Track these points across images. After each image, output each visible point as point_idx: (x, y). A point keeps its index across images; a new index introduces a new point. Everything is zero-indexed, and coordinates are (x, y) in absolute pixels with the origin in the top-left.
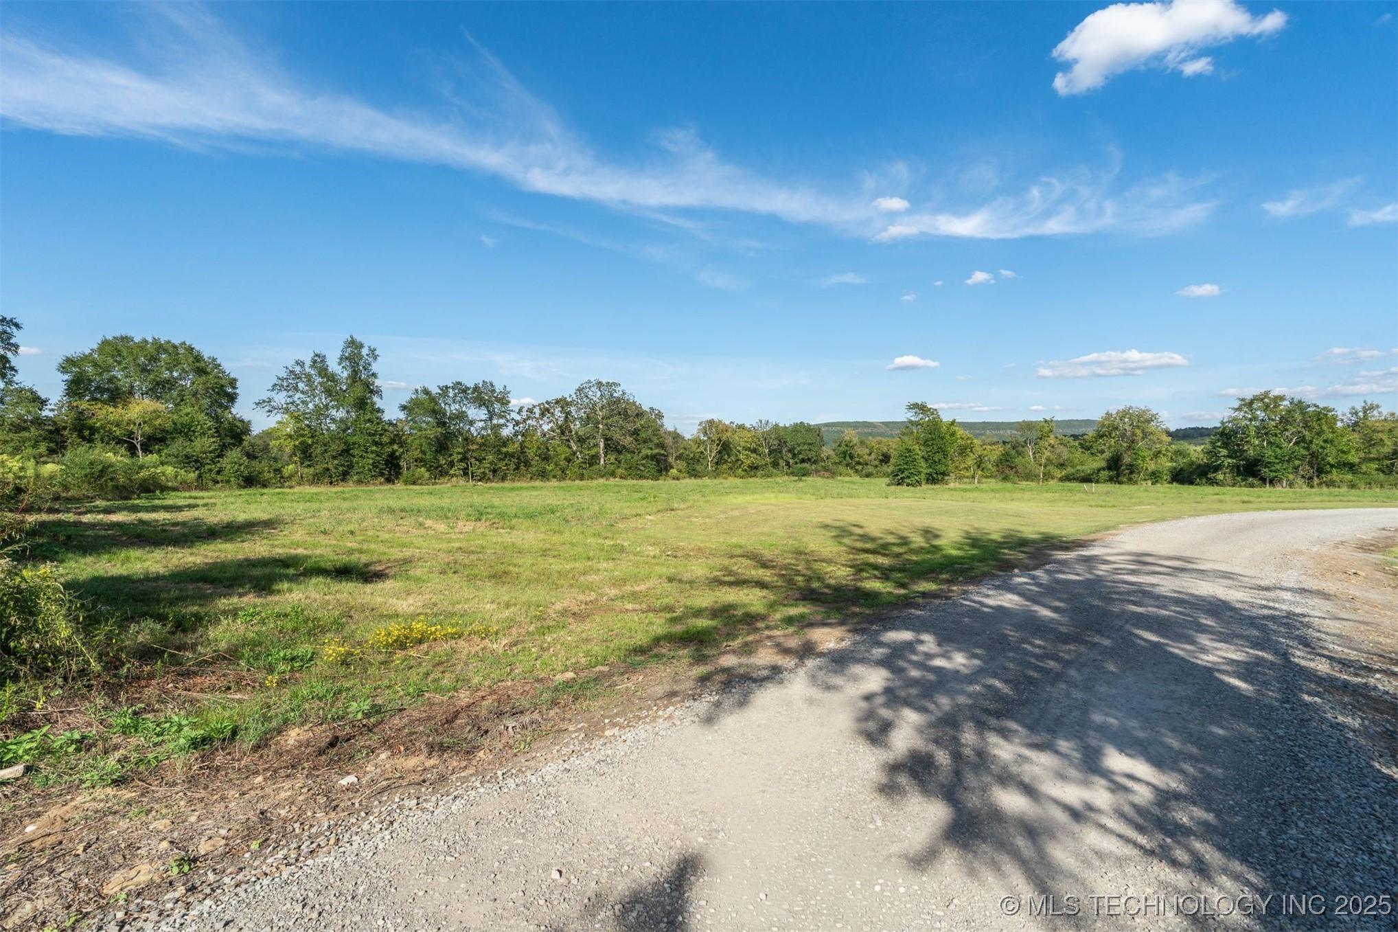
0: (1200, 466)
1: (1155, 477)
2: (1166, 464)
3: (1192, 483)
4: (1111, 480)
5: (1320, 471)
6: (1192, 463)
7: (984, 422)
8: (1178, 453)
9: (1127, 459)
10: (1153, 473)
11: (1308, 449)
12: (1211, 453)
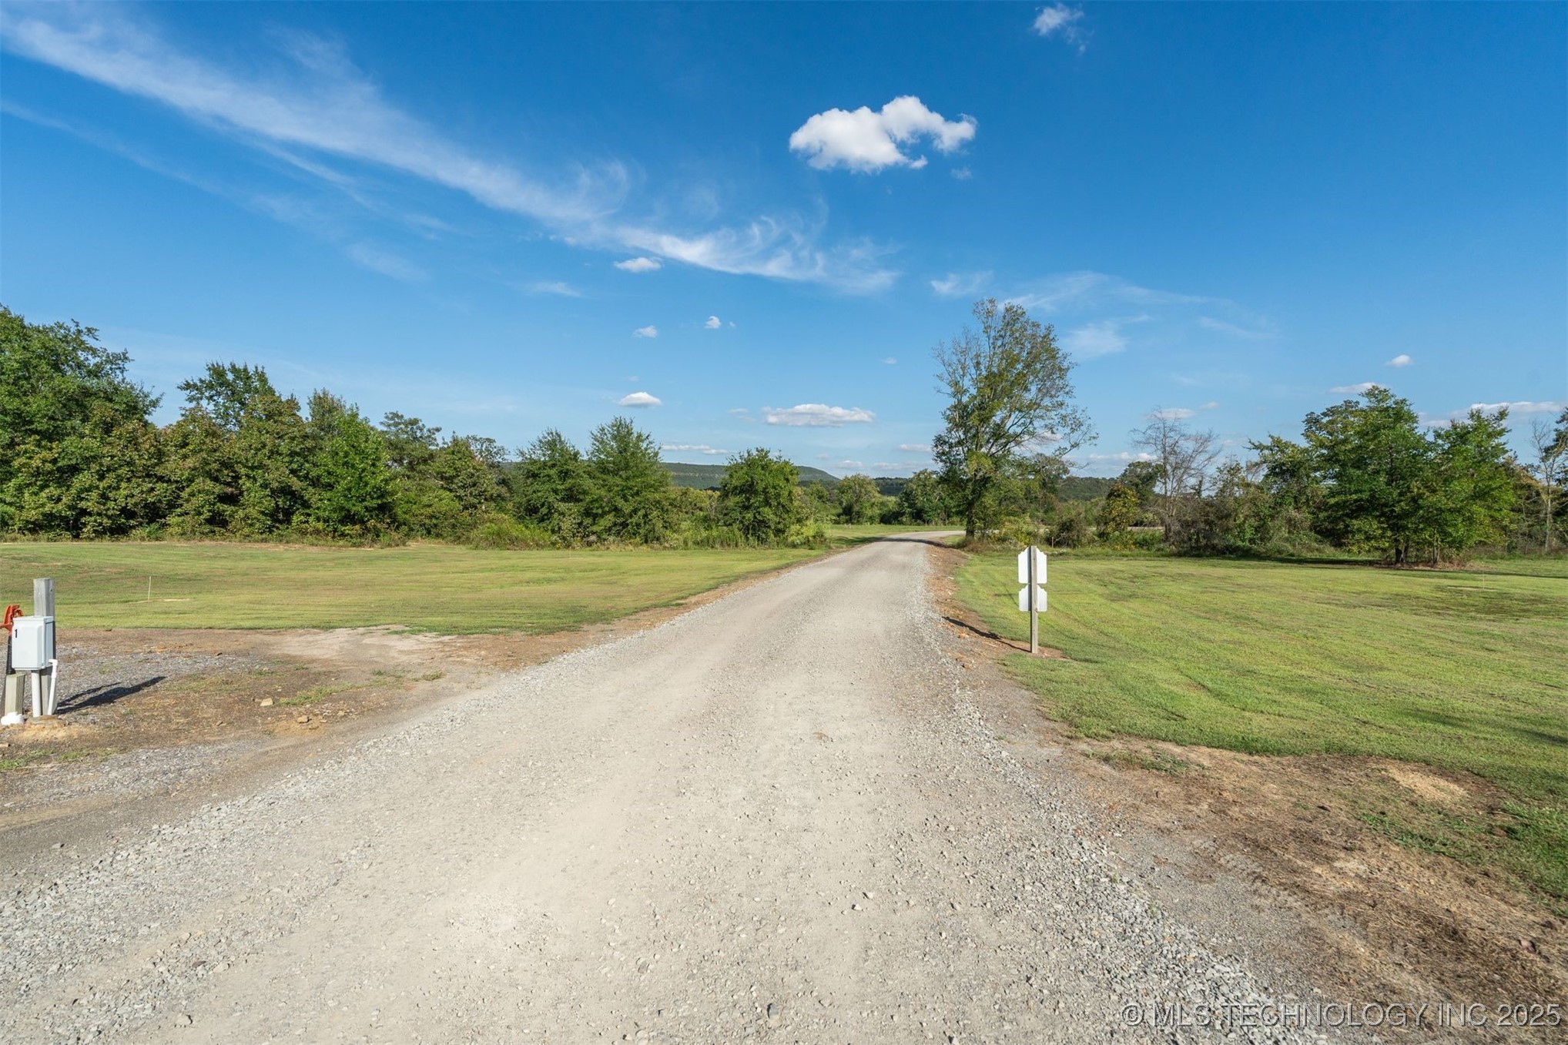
0: (894, 513)
1: (871, 519)
2: (877, 511)
3: (890, 523)
4: (847, 522)
5: (949, 516)
6: (890, 511)
7: (713, 466)
8: (883, 504)
9: (856, 508)
10: (871, 518)
11: (943, 503)
12: (900, 505)
